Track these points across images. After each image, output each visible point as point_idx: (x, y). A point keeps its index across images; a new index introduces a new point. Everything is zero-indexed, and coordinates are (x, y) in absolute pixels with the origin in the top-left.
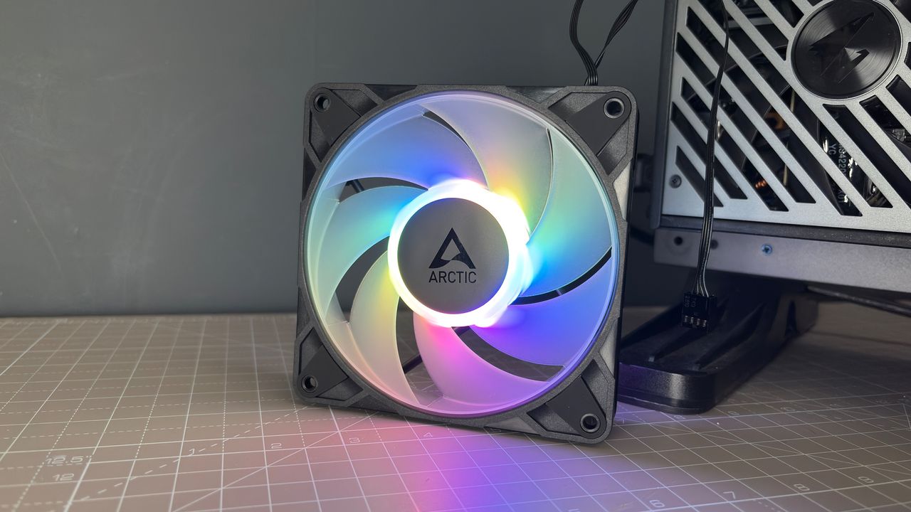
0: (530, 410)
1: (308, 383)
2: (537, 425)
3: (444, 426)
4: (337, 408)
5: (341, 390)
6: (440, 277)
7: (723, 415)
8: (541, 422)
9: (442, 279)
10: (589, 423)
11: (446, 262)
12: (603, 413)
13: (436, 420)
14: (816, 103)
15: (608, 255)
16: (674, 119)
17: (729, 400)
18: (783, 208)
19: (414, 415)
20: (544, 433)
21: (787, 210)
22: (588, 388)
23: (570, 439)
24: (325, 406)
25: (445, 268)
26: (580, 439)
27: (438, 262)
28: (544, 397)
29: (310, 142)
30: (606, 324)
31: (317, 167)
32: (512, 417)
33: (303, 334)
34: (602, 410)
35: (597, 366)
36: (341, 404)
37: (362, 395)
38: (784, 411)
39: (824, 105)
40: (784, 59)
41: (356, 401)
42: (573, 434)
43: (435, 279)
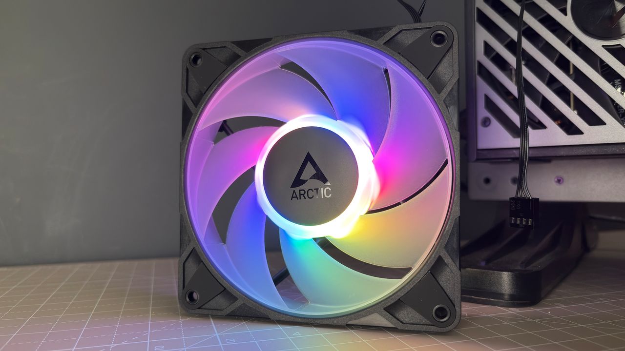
0: (387, 305)
1: (191, 296)
2: (394, 319)
3: (311, 326)
4: (216, 317)
5: (220, 301)
6: (300, 195)
7: (551, 306)
8: (397, 316)
9: (302, 196)
10: (441, 313)
11: (304, 182)
12: (452, 303)
13: (303, 321)
14: (596, 46)
15: (446, 163)
16: (480, 73)
17: (551, 296)
18: (578, 132)
19: (284, 318)
20: (400, 326)
21: (582, 133)
22: (438, 282)
23: (424, 329)
24: (206, 316)
25: (304, 187)
26: (433, 329)
27: (298, 182)
28: (399, 293)
29: (187, 92)
30: (449, 223)
31: (193, 112)
32: (371, 313)
33: (185, 255)
34: (451, 301)
35: (444, 261)
36: (219, 313)
37: (238, 304)
38: (601, 301)
39: (603, 46)
40: (566, 14)
41: (232, 309)
42: (427, 325)
43: (296, 197)
